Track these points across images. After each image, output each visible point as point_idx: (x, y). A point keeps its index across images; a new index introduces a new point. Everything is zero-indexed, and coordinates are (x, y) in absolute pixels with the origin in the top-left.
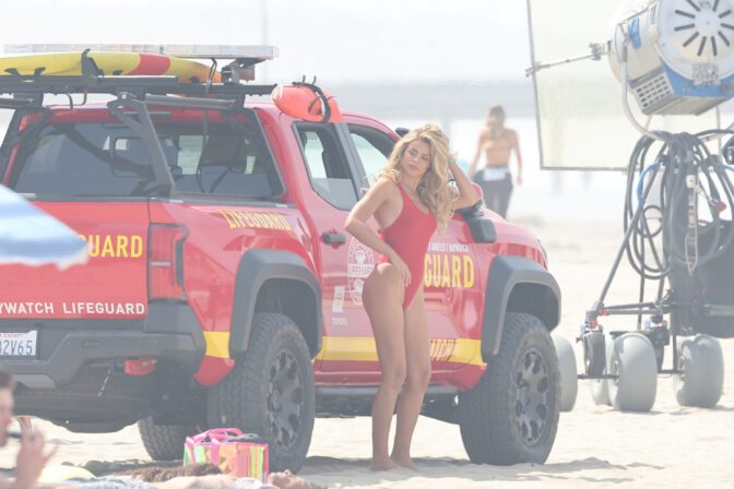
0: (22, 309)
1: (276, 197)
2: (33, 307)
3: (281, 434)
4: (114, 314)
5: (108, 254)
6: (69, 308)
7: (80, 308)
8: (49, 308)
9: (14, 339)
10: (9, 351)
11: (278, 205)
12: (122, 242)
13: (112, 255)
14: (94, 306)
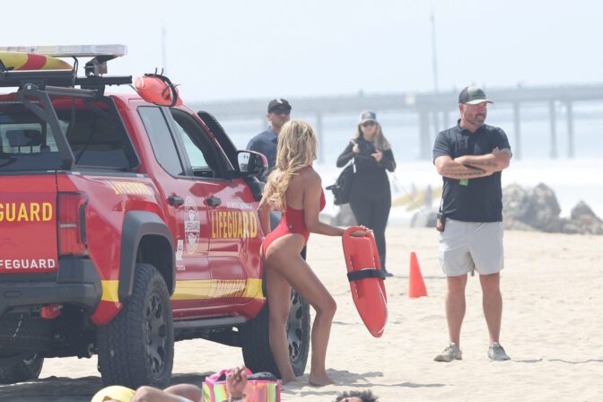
1: (135, 168)
3: (154, 364)
4: (29, 269)
5: (23, 219)
11: (138, 175)
12: (35, 208)
13: (27, 219)
14: (12, 263)
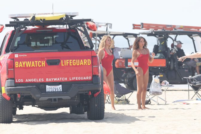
0: (58, 79)
2: (61, 79)
4: (83, 80)
5: (82, 65)
6: (71, 79)
7: (74, 79)
8: (66, 79)
9: (56, 87)
10: (54, 90)
12: (85, 61)
14: (78, 78)
